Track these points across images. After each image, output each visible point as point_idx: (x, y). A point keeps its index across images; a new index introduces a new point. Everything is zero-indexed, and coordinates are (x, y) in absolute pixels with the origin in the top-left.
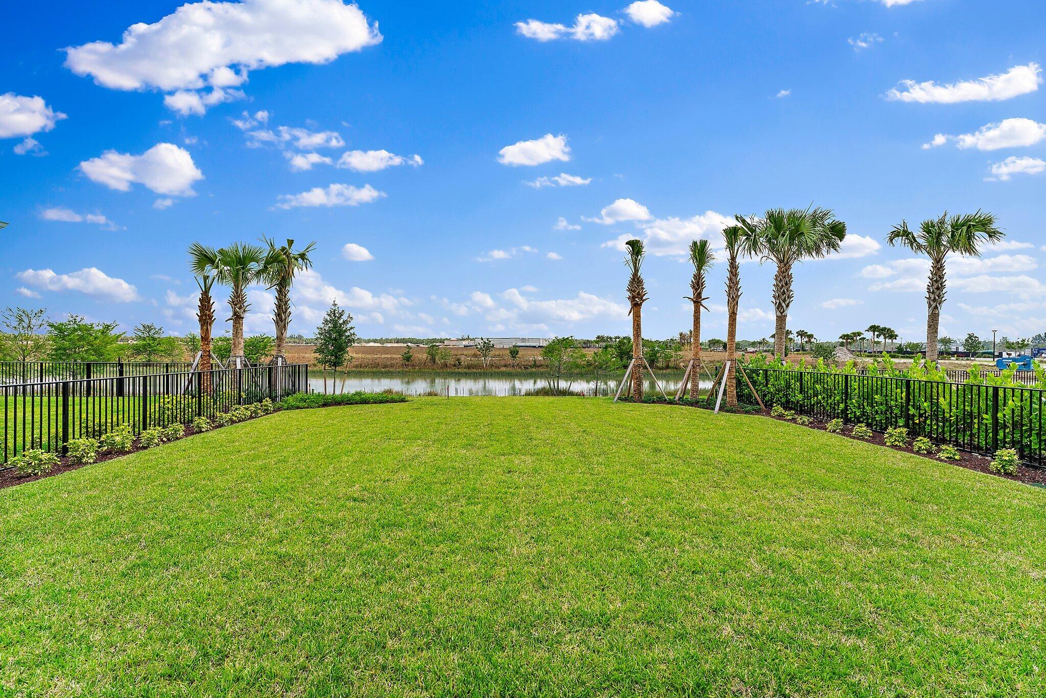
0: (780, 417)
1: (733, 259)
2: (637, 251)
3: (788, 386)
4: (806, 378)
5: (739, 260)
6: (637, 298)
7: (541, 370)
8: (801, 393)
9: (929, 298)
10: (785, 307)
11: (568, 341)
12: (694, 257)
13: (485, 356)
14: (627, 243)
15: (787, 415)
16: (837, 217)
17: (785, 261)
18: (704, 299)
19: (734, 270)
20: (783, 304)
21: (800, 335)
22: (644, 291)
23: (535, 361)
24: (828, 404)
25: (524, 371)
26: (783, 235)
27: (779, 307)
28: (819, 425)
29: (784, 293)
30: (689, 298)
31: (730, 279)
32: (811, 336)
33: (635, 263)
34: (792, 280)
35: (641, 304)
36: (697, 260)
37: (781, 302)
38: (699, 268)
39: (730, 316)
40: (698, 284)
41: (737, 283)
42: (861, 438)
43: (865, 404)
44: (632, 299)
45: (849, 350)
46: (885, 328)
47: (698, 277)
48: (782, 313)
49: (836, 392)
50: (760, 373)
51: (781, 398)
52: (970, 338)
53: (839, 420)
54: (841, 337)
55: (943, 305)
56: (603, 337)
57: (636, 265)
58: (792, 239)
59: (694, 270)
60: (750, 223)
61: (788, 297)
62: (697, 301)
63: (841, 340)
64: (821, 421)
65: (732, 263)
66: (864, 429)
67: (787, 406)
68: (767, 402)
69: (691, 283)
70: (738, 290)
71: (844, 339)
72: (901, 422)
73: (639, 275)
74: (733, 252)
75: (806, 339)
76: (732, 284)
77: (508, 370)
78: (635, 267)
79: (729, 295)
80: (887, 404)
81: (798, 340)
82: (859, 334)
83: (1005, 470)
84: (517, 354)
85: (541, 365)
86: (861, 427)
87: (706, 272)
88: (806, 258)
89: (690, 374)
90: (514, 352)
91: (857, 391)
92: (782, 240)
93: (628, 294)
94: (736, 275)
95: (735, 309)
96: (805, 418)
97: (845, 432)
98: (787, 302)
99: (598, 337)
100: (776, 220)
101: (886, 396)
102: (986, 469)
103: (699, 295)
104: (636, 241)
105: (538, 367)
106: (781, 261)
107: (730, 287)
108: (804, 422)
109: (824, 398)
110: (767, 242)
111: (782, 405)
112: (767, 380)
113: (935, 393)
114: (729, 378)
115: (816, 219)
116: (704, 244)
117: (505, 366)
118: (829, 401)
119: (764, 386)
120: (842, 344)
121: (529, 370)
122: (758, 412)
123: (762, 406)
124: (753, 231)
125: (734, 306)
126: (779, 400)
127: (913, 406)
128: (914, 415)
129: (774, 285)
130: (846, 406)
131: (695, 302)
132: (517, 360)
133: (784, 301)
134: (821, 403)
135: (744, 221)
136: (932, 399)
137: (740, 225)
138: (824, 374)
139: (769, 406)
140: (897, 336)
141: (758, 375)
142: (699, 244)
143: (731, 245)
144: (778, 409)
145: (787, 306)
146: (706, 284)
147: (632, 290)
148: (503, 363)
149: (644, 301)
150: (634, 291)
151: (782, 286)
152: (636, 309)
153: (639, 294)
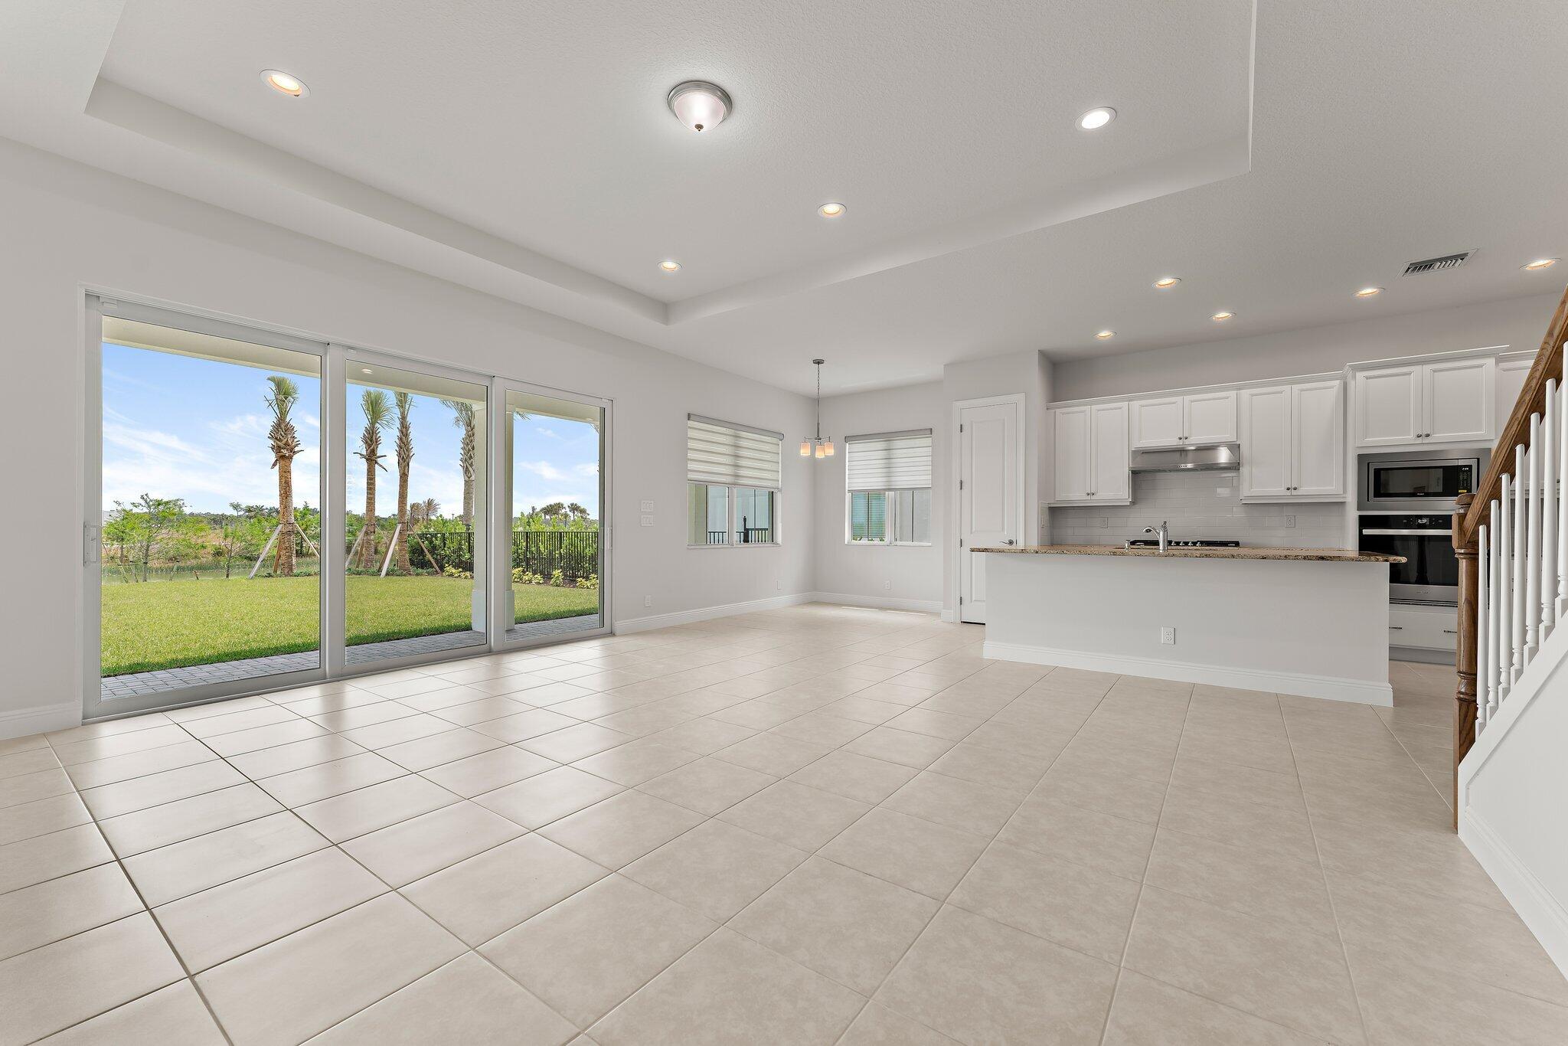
0: (451, 575)
1: (404, 417)
2: (286, 393)
3: (460, 549)
6: (285, 450)
10: (470, 472)
17: (472, 424)
18: (377, 457)
19: (404, 430)
20: (468, 469)
22: (295, 440)
27: (464, 471)
29: (472, 457)
30: (362, 455)
31: (401, 439)
33: (282, 405)
35: (291, 458)
36: (369, 412)
37: (467, 466)
38: (372, 422)
40: (371, 439)
44: (277, 449)
47: (371, 431)
48: (469, 478)
57: (283, 408)
59: (368, 425)
62: (371, 458)
65: (402, 422)
68: (440, 565)
70: (408, 451)
73: (288, 420)
74: (403, 411)
76: (402, 444)
78: (282, 411)
79: (400, 456)
93: (270, 443)
95: (406, 471)
103: (374, 451)
106: (467, 425)
107: (401, 447)
112: (445, 544)
114: (400, 542)
119: (441, 550)
122: (429, 573)
123: (435, 568)
125: (405, 467)
126: (453, 561)
129: (461, 449)
131: (367, 460)
133: (470, 465)
139: (442, 568)
144: (451, 569)
146: (379, 441)
147: (276, 438)
149: (295, 453)
150: (280, 440)
151: (469, 450)
152: (282, 462)
153: (287, 444)
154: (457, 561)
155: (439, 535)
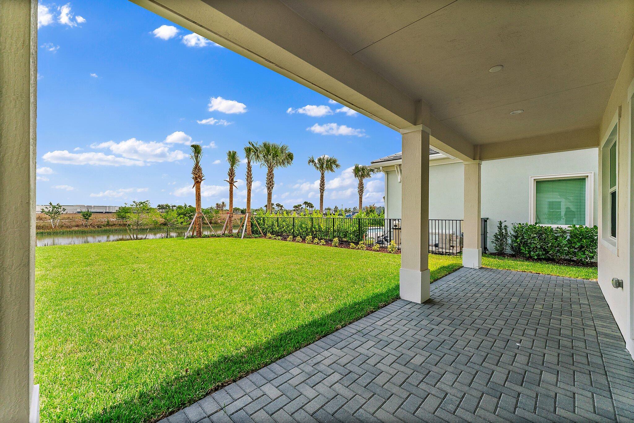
0: (270, 238)
1: (249, 163)
2: (198, 152)
3: (273, 225)
4: (280, 219)
5: (251, 164)
6: (198, 179)
7: (114, 228)
8: (278, 226)
9: (320, 189)
10: (271, 189)
11: (144, 204)
12: (229, 159)
13: (54, 218)
14: (191, 146)
15: (273, 237)
16: (290, 150)
17: (271, 167)
18: (235, 182)
19: (249, 169)
20: (270, 187)
21: (277, 205)
22: (202, 174)
23: (108, 222)
24: (287, 230)
25: (97, 229)
26: (270, 155)
27: (269, 188)
28: (285, 239)
29: (270, 182)
30: (227, 181)
31: (248, 173)
32: (282, 206)
33: (197, 157)
34: (274, 176)
35: (200, 182)
36: (231, 161)
37: (270, 186)
38: (232, 166)
39: (248, 191)
40: (231, 174)
41: (251, 175)
42: (298, 242)
43: (300, 229)
44: (195, 179)
45: (297, 213)
46: (310, 203)
47: (231, 170)
48: (270, 191)
49: (290, 225)
50: (261, 219)
51: (270, 230)
52: (336, 208)
53: (291, 236)
54: (294, 207)
55: (324, 191)
56: (162, 206)
57: (197, 160)
58: (273, 157)
59: (229, 166)
60: (256, 147)
61: (272, 184)
62: (231, 183)
63: (294, 208)
64: (285, 238)
65: (248, 165)
66: (299, 238)
67: (272, 233)
68: (264, 233)
69: (228, 173)
70: (251, 178)
71: (295, 208)
72: (310, 234)
73: (199, 165)
74: (249, 160)
75: (280, 208)
76: (248, 175)
77: (81, 229)
78: (197, 161)
79: (247, 180)
80: (306, 228)
81: (277, 208)
82: (300, 205)
83: (335, 245)
84: (89, 216)
85: (114, 225)
86: (298, 238)
87: (236, 168)
88: (279, 167)
89: (228, 222)
90: (87, 215)
91: (297, 224)
92: (270, 157)
93: (192, 176)
94: (250, 171)
95: (250, 188)
96: (279, 237)
97: (294, 240)
98: (272, 187)
99: (159, 206)
100: (267, 147)
101: (306, 224)
102: (331, 245)
103: (232, 179)
104: (198, 145)
105: (112, 226)
106: (269, 167)
107: (248, 177)
108: (279, 239)
109: (286, 228)
110: (263, 157)
111: (271, 233)
112: (264, 223)
113: (319, 222)
114: (248, 222)
115: (282, 150)
116: (235, 153)
117: (77, 226)
118: (288, 229)
119: (263, 225)
120: (294, 210)
121: (104, 228)
122: (260, 237)
123: (262, 234)
124: (257, 151)
125: (250, 186)
126: (269, 231)
127: (314, 227)
128: (314, 231)
129: (267, 178)
130: (294, 230)
131: (230, 183)
132: (90, 222)
133: (271, 186)
134: (285, 230)
135: (253, 145)
136: (319, 224)
137: (251, 147)
138: (286, 217)
139: (265, 234)
140: (313, 206)
141: (260, 220)
142: (232, 153)
143: (248, 156)
144: (269, 235)
145: (272, 188)
146: (236, 174)
147: (195, 174)
148: (74, 224)
149: (202, 180)
150: (196, 174)
151: (270, 179)
152: (197, 184)
153: (199, 176)
154: (271, 231)
155: (262, 218)
